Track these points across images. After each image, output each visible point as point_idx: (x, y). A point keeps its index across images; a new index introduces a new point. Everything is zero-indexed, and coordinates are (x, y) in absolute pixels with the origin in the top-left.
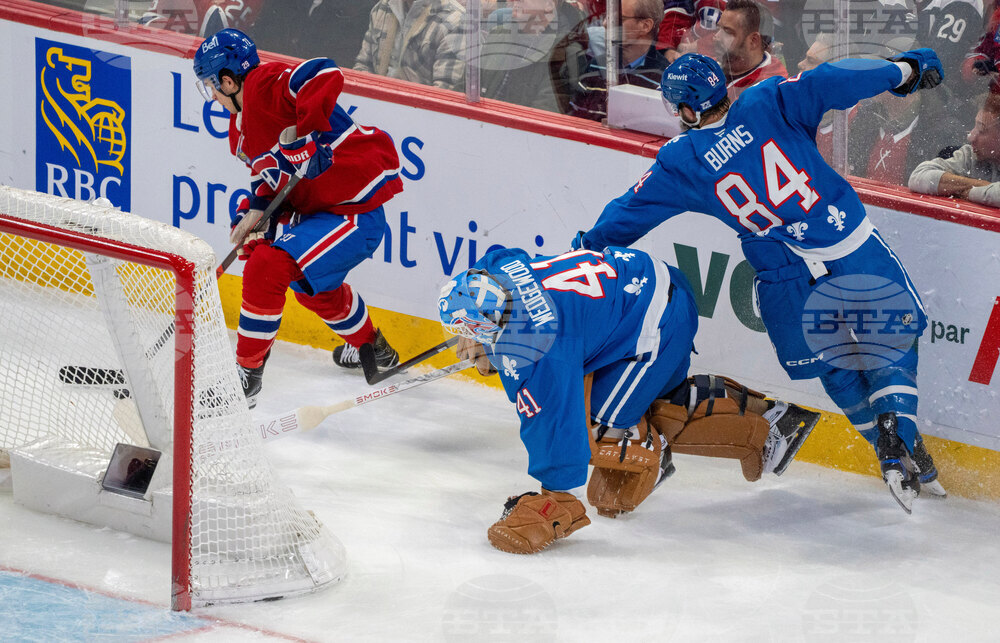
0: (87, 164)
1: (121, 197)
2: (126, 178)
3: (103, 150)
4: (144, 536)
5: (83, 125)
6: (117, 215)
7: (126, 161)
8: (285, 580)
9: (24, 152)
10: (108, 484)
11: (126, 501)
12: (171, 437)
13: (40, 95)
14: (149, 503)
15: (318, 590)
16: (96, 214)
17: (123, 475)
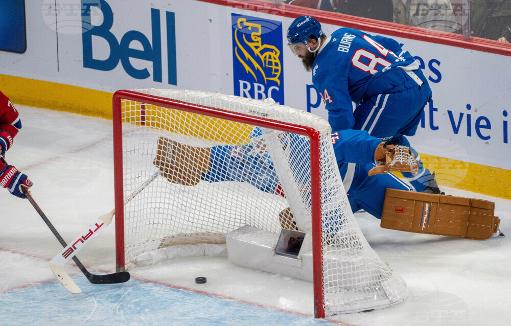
0: (261, 80)
1: (279, 97)
2: (281, 87)
3: (269, 72)
4: (298, 278)
5: (258, 59)
6: (277, 107)
7: (281, 78)
8: (374, 300)
9: (227, 74)
10: (278, 251)
11: (288, 260)
12: (310, 225)
13: (235, 44)
14: (300, 261)
15: (392, 305)
16: (266, 107)
17: (286, 246)
